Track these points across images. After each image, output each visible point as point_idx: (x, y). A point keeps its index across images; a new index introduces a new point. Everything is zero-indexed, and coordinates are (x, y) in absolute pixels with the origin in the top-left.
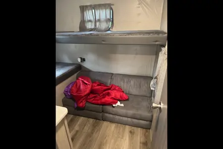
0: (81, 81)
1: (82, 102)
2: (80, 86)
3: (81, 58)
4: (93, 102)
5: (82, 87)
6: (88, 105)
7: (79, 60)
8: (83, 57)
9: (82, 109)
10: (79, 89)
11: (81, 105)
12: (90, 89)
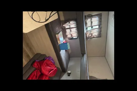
0: (53, 68)
1: (38, 65)
2: (50, 66)
3: (70, 73)
4: (33, 74)
5: (49, 67)
6: (33, 69)
7: (69, 72)
8: (71, 75)
9: (32, 65)
10: (48, 65)
11: (36, 64)
12: (45, 73)
